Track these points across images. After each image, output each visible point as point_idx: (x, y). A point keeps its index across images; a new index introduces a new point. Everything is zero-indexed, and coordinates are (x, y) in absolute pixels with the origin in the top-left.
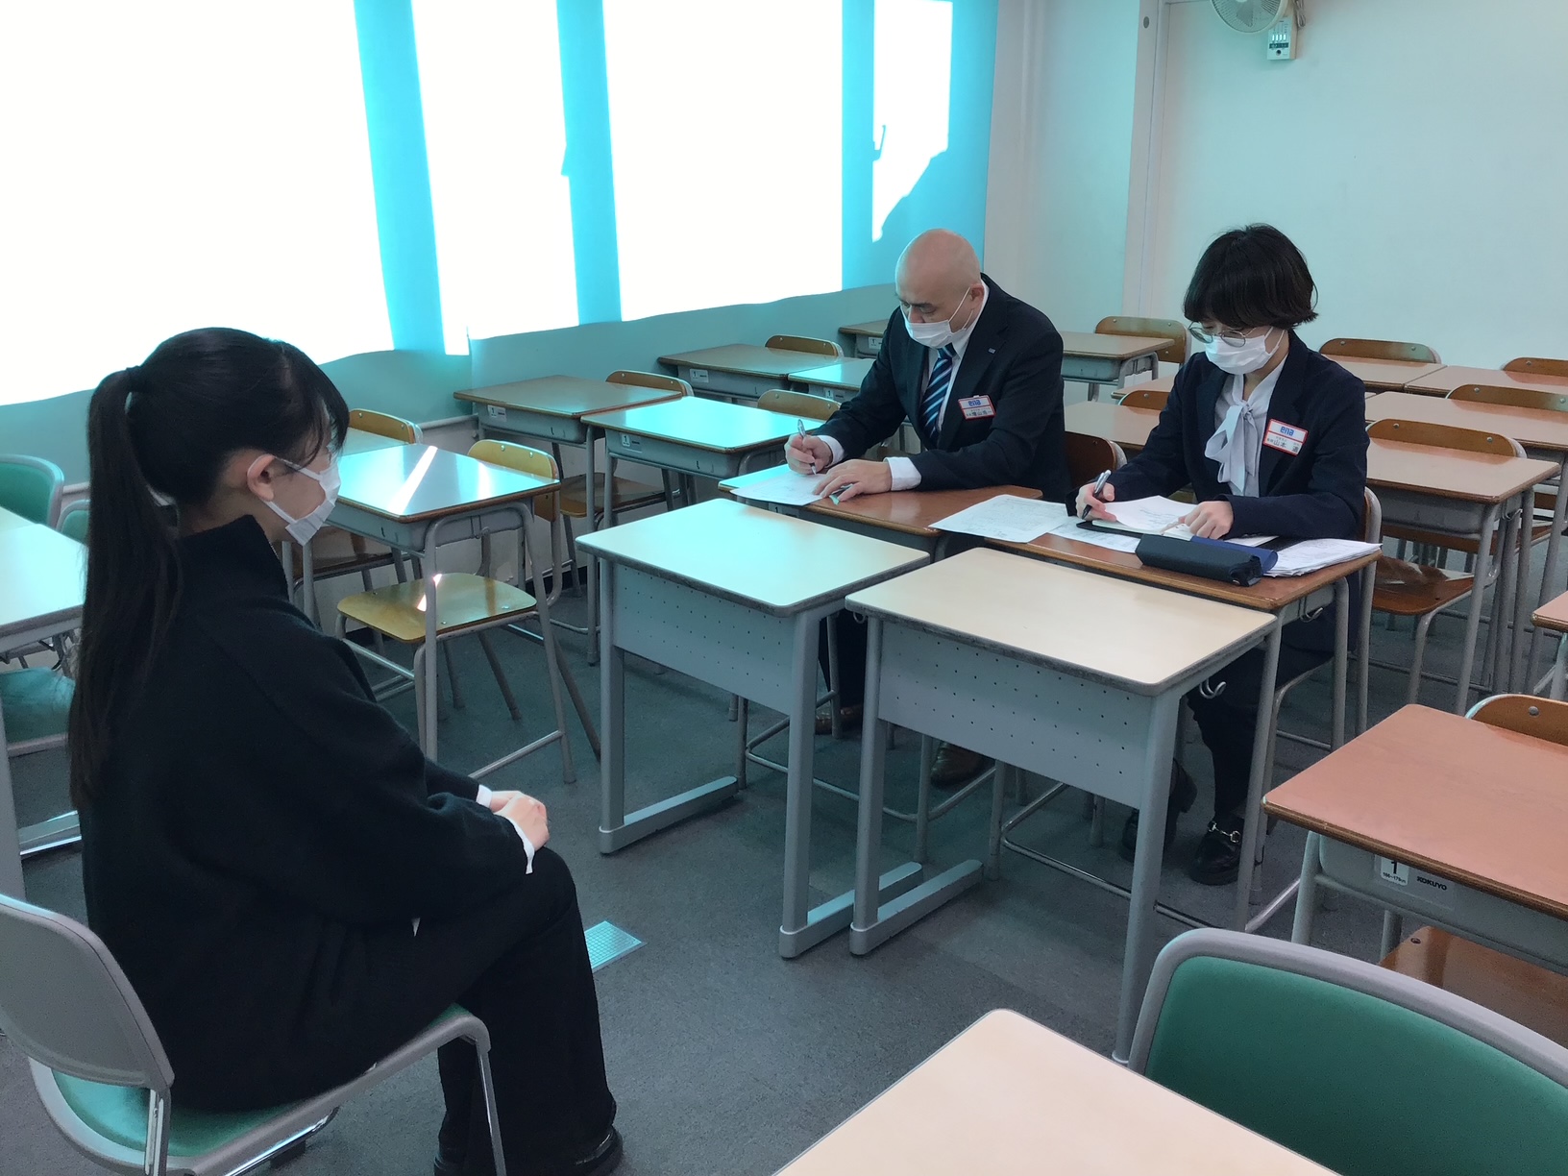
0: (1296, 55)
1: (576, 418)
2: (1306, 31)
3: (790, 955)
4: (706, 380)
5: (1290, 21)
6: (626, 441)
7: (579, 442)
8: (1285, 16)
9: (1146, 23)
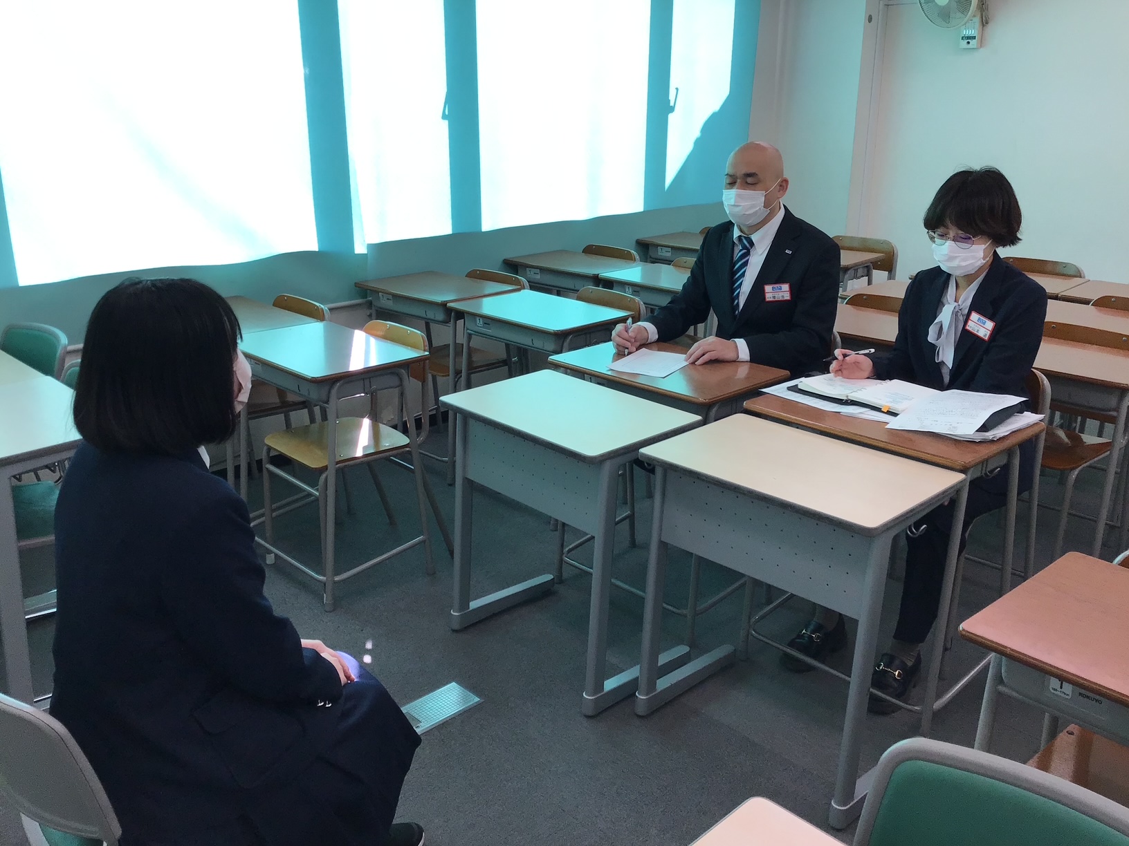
0: (981, 44)
1: (444, 305)
2: (990, 27)
3: (590, 714)
4: (538, 277)
5: (977, 20)
6: (480, 322)
7: (445, 322)
8: (974, 16)
9: (870, 19)
